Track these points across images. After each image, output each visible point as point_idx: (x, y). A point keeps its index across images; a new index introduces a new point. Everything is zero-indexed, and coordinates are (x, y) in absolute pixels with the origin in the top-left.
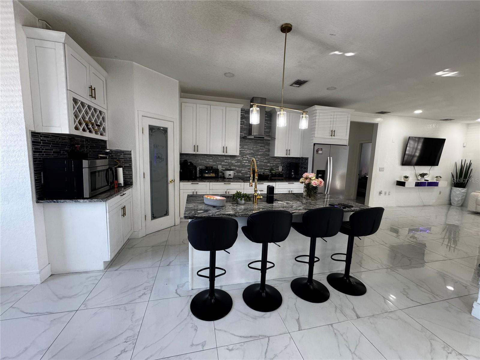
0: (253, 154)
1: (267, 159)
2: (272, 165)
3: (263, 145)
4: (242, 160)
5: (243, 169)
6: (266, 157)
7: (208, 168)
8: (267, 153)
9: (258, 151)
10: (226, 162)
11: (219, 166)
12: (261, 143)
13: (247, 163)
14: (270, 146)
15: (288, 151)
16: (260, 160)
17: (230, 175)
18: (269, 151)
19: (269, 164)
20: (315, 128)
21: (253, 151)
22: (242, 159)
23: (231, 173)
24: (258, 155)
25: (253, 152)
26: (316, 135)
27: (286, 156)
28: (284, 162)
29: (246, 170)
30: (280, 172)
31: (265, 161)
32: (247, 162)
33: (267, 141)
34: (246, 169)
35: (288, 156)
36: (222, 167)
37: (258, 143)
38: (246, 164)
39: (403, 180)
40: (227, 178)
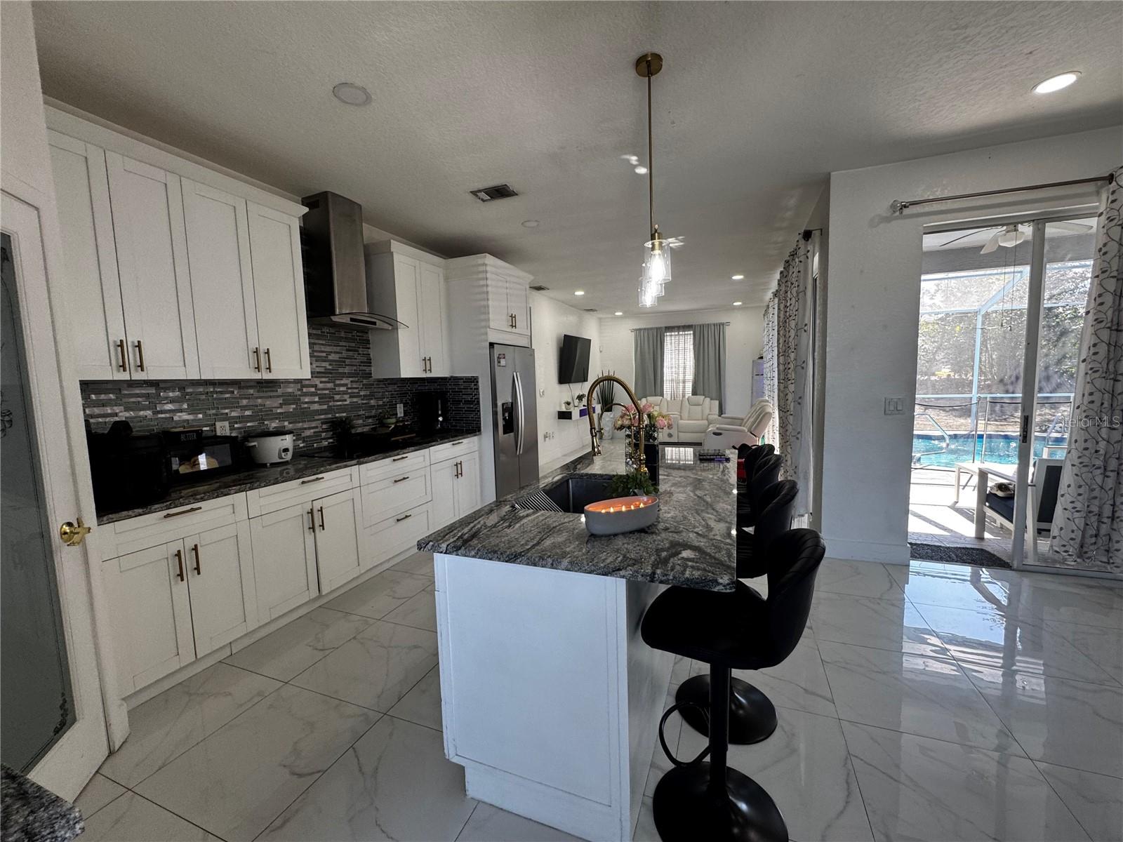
0: (331, 373)
1: (366, 387)
2: (381, 403)
3: (353, 345)
4: (300, 395)
5: (306, 425)
6: (365, 381)
7: (183, 437)
8: (364, 368)
9: (341, 362)
10: (245, 408)
11: (218, 424)
12: (346, 339)
13: (315, 402)
14: (369, 348)
15: (427, 361)
16: (350, 391)
17: (286, 450)
18: (369, 362)
19: (373, 402)
20: (488, 307)
21: (330, 365)
22: (299, 390)
23: (288, 441)
24: (343, 375)
25: (330, 367)
26: (492, 324)
27: (424, 375)
28: (406, 393)
29: (317, 427)
30: (401, 419)
31: (362, 393)
32: (317, 399)
33: (360, 334)
34: (313, 424)
35: (429, 375)
36: (232, 428)
37: (341, 339)
38: (316, 407)
39: (564, 409)
40: (274, 465)
